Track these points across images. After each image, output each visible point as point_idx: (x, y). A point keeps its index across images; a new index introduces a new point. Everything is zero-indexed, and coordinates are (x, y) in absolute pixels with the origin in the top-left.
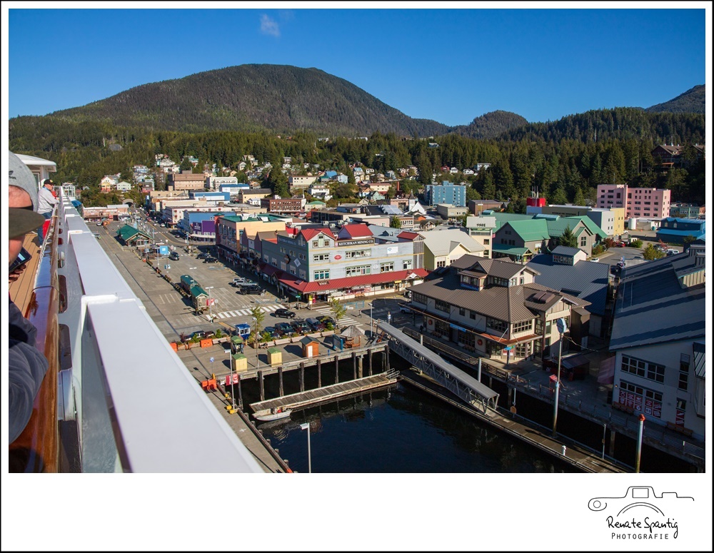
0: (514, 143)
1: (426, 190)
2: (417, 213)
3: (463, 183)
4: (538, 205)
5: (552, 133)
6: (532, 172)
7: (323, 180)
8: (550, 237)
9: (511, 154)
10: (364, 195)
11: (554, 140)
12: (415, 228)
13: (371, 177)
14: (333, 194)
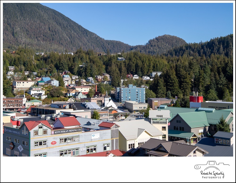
0: (177, 58)
1: (116, 91)
2: (111, 108)
3: (143, 86)
4: (198, 101)
5: (204, 50)
6: (191, 77)
7: (40, 84)
8: (210, 124)
9: (176, 65)
10: (71, 95)
11: (206, 55)
12: (110, 119)
13: (76, 82)
14: (47, 94)
